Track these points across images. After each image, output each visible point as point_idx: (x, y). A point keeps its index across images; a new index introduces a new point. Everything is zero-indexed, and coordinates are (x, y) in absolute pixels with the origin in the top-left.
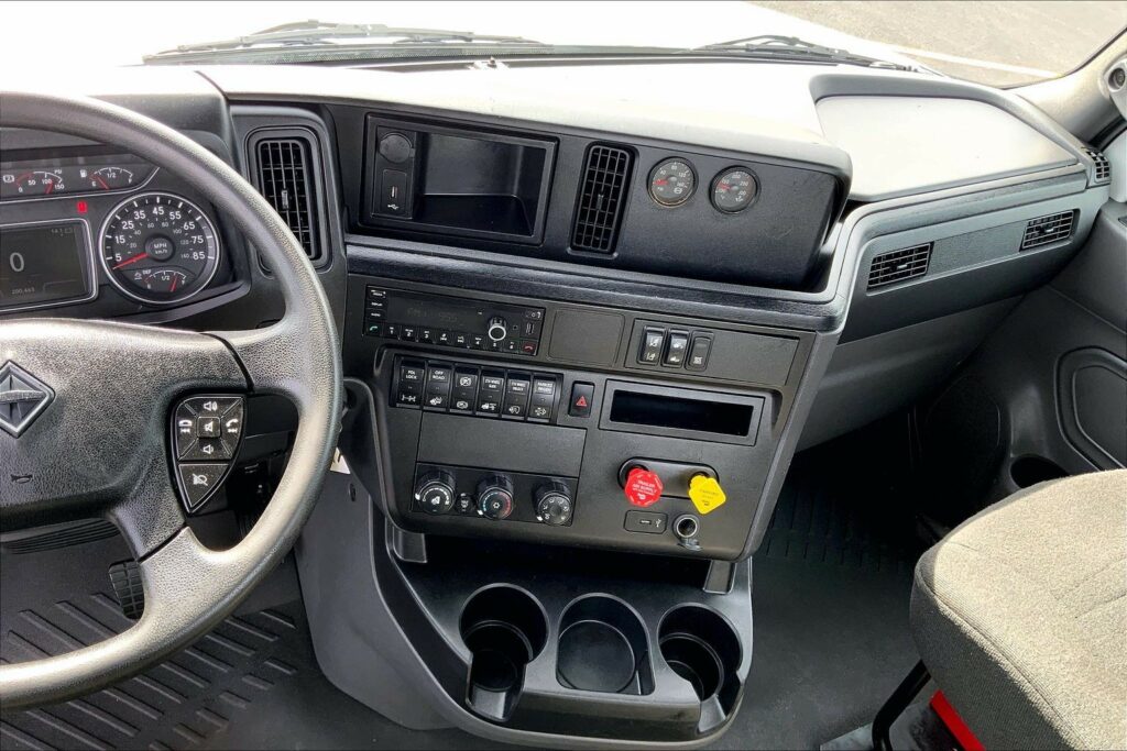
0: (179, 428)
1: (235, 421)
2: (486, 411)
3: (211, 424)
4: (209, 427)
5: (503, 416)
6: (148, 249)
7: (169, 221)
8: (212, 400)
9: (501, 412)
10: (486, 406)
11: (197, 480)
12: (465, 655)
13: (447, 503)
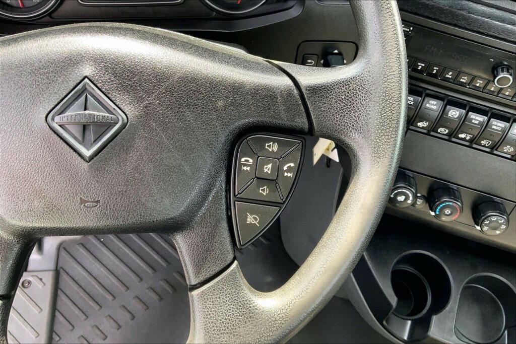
0: (240, 164)
1: (292, 165)
2: (461, 139)
3: (270, 166)
4: (268, 168)
5: (474, 146)
8: (274, 141)
9: (473, 143)
10: (462, 136)
11: (250, 219)
13: (409, 202)
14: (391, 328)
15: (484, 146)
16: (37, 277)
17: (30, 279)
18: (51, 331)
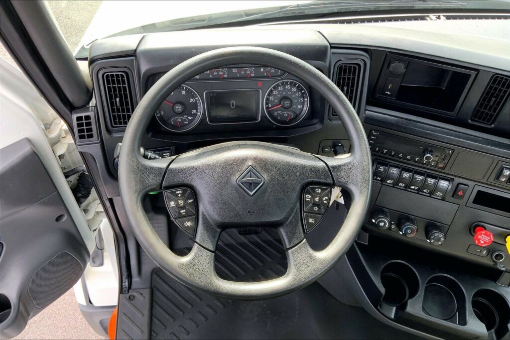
0: (306, 198)
1: (327, 198)
2: (412, 189)
3: (318, 198)
4: (317, 199)
5: (420, 193)
6: (282, 103)
7: (291, 92)
8: (319, 188)
9: (419, 191)
10: (413, 187)
11: (311, 221)
12: (383, 290)
13: (387, 226)
14: (383, 311)
15: (426, 193)
16: (139, 292)
17: (135, 294)
18: (151, 330)
